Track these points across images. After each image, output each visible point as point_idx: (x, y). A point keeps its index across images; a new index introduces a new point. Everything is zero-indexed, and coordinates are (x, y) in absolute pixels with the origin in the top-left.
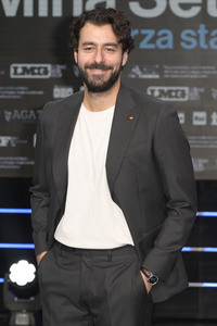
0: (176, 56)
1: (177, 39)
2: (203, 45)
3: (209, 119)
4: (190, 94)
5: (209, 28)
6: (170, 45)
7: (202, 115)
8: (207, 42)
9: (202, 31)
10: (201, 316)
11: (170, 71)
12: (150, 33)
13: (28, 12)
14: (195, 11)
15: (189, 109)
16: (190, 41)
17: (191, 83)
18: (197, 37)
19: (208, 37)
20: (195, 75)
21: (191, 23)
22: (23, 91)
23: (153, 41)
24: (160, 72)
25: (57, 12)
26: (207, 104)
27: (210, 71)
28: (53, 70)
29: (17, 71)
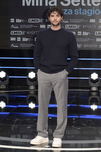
0: (73, 16)
1: (73, 12)
3: (82, 34)
4: (77, 27)
5: (82, 9)
6: (71, 14)
7: (80, 32)
8: (81, 13)
9: (80, 10)
10: (80, 87)
11: (72, 21)
12: (66, 10)
13: (33, 5)
14: (78, 4)
15: (77, 31)
16: (77, 12)
18: (79, 11)
19: (82, 11)
20: (78, 21)
21: (77, 8)
22: (32, 26)
23: (67, 12)
24: (69, 21)
25: (41, 5)
26: (81, 29)
27: (82, 20)
28: (40, 20)
29: (30, 20)
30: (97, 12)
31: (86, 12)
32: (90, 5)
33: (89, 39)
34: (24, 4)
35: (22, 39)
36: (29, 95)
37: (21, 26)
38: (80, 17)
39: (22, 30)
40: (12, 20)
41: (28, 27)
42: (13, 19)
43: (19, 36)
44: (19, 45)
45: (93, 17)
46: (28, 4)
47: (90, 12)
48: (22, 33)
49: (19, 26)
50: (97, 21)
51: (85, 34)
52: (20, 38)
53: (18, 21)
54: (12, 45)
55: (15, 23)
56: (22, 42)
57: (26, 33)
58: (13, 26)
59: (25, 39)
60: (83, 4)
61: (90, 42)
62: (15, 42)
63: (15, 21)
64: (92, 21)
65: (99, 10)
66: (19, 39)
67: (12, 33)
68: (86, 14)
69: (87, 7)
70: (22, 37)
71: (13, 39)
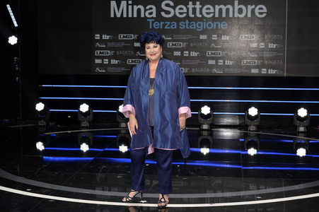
0: (178, 31)
1: (178, 25)
2: (188, 28)
3: (190, 54)
4: (183, 45)
5: (190, 21)
6: (175, 27)
7: (187, 52)
8: (188, 26)
9: (187, 22)
11: (176, 37)
12: (169, 23)
13: (125, 16)
14: (184, 15)
15: (182, 50)
16: (182, 26)
17: (183, 41)
18: (185, 25)
19: (189, 24)
20: (184, 38)
21: (183, 19)
22: (123, 44)
23: (169, 26)
24: (172, 37)
25: (135, 16)
26: (189, 49)
27: (189, 37)
28: (133, 37)
29: (121, 37)
30: (210, 25)
31: (194, 26)
32: (200, 16)
33: (198, 61)
34: (112, 15)
35: (110, 62)
36: (120, 135)
37: (109, 44)
38: (187, 32)
39: (110, 49)
40: (97, 37)
41: (118, 45)
42: (98, 35)
43: (106, 57)
44: (106, 69)
45: (203, 32)
46: (119, 15)
47: (200, 25)
48: (110, 53)
49: (106, 44)
50: (210, 37)
51: (194, 54)
52: (107, 60)
53: (106, 37)
54: (97, 69)
55: (101, 41)
56: (110, 64)
57: (115, 54)
58: (98, 44)
59: (114, 62)
60: (191, 15)
61: (200, 66)
62: (101, 66)
63: (101, 37)
64: (203, 37)
65: (211, 23)
66: (106, 62)
67: (97, 53)
68: (195, 28)
69: (196, 19)
70: (110, 58)
71: (98, 61)
